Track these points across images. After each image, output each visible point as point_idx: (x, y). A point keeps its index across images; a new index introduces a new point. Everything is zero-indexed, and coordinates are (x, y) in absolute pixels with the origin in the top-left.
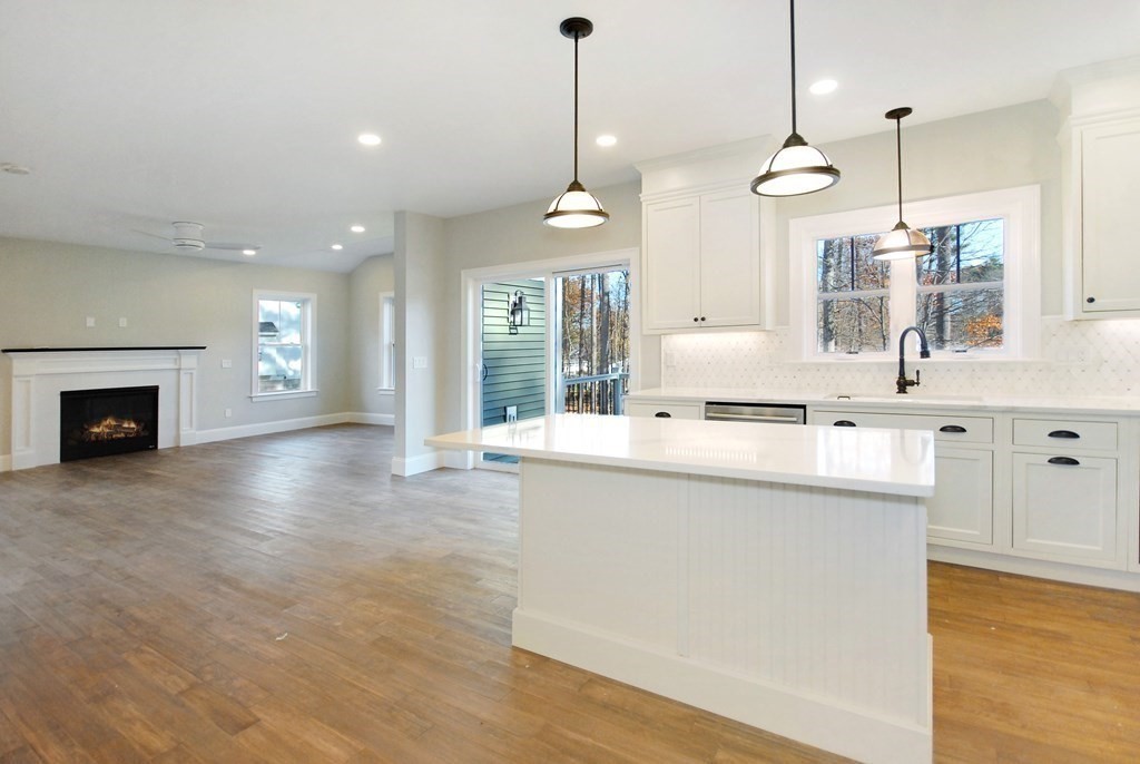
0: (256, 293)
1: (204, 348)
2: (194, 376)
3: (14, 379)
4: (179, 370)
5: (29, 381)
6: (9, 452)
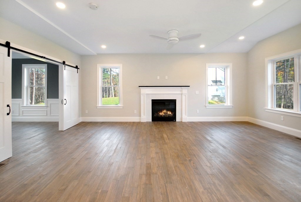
0: (207, 65)
1: (189, 86)
2: (187, 96)
3: (141, 95)
4: (182, 94)
5: (144, 96)
6: (140, 116)
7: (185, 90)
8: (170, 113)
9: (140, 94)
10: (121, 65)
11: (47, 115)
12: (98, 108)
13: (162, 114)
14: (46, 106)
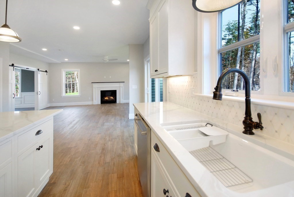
1: (124, 82)
2: (123, 88)
4: (120, 87)
5: (95, 88)
6: (93, 101)
7: (122, 84)
8: (113, 98)
9: (92, 87)
10: (79, 70)
11: (21, 103)
12: (62, 97)
13: (106, 98)
14: (21, 97)
